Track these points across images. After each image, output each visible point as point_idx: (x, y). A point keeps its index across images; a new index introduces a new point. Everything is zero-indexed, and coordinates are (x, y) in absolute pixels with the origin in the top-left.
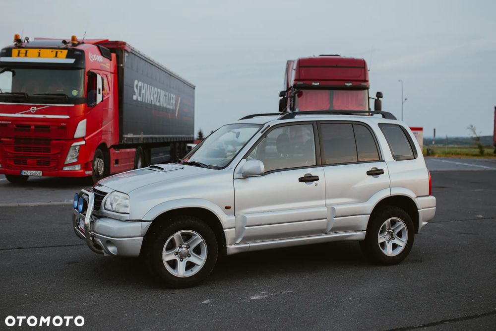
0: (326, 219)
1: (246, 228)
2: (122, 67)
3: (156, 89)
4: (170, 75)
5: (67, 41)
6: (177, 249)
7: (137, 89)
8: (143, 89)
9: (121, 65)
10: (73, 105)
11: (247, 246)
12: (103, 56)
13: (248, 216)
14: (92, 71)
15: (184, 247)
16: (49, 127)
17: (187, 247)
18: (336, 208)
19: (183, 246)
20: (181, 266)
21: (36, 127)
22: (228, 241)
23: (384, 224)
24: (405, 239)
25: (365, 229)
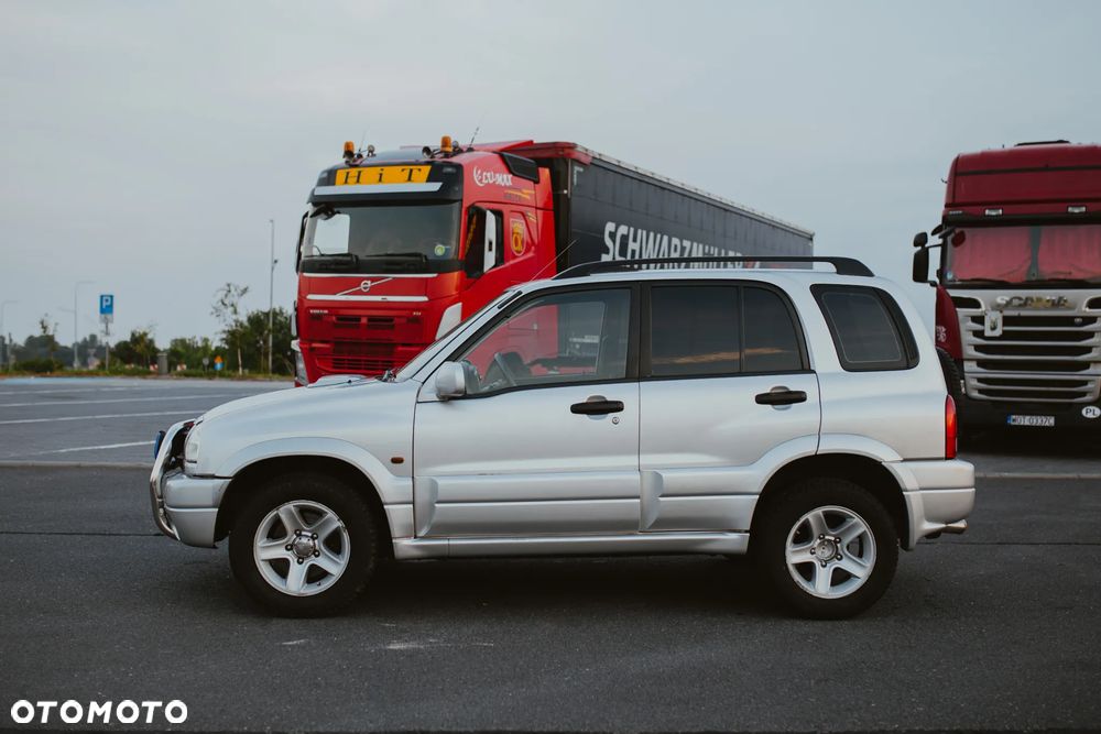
0: (638, 497)
1: (437, 505)
2: (566, 195)
3: (675, 241)
4: (725, 210)
5: (432, 149)
6: (291, 537)
7: (614, 242)
8: (635, 240)
9: (565, 192)
10: (435, 275)
11: (444, 545)
12: (514, 175)
13: (441, 482)
14: (478, 205)
15: (307, 536)
16: (392, 320)
17: (312, 537)
18: (666, 475)
19: (303, 533)
20: (297, 572)
21: (371, 319)
22: (396, 530)
23: (802, 520)
24: (870, 561)
25: (748, 529)
